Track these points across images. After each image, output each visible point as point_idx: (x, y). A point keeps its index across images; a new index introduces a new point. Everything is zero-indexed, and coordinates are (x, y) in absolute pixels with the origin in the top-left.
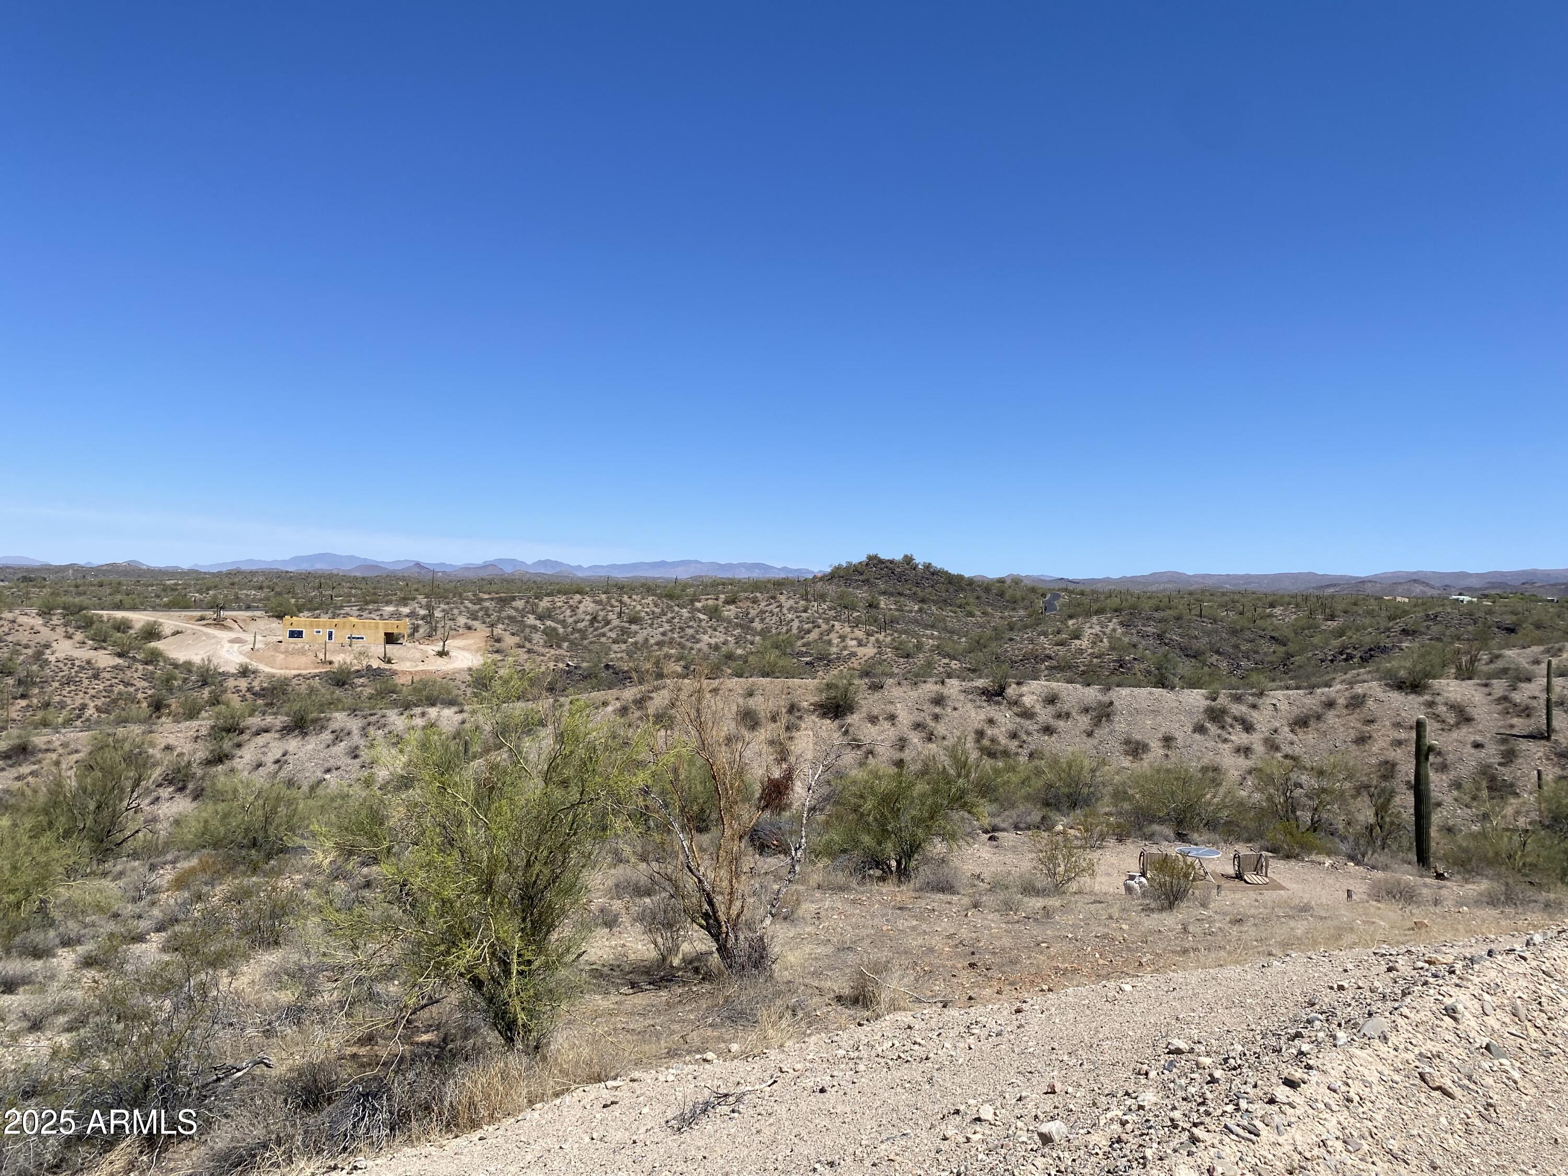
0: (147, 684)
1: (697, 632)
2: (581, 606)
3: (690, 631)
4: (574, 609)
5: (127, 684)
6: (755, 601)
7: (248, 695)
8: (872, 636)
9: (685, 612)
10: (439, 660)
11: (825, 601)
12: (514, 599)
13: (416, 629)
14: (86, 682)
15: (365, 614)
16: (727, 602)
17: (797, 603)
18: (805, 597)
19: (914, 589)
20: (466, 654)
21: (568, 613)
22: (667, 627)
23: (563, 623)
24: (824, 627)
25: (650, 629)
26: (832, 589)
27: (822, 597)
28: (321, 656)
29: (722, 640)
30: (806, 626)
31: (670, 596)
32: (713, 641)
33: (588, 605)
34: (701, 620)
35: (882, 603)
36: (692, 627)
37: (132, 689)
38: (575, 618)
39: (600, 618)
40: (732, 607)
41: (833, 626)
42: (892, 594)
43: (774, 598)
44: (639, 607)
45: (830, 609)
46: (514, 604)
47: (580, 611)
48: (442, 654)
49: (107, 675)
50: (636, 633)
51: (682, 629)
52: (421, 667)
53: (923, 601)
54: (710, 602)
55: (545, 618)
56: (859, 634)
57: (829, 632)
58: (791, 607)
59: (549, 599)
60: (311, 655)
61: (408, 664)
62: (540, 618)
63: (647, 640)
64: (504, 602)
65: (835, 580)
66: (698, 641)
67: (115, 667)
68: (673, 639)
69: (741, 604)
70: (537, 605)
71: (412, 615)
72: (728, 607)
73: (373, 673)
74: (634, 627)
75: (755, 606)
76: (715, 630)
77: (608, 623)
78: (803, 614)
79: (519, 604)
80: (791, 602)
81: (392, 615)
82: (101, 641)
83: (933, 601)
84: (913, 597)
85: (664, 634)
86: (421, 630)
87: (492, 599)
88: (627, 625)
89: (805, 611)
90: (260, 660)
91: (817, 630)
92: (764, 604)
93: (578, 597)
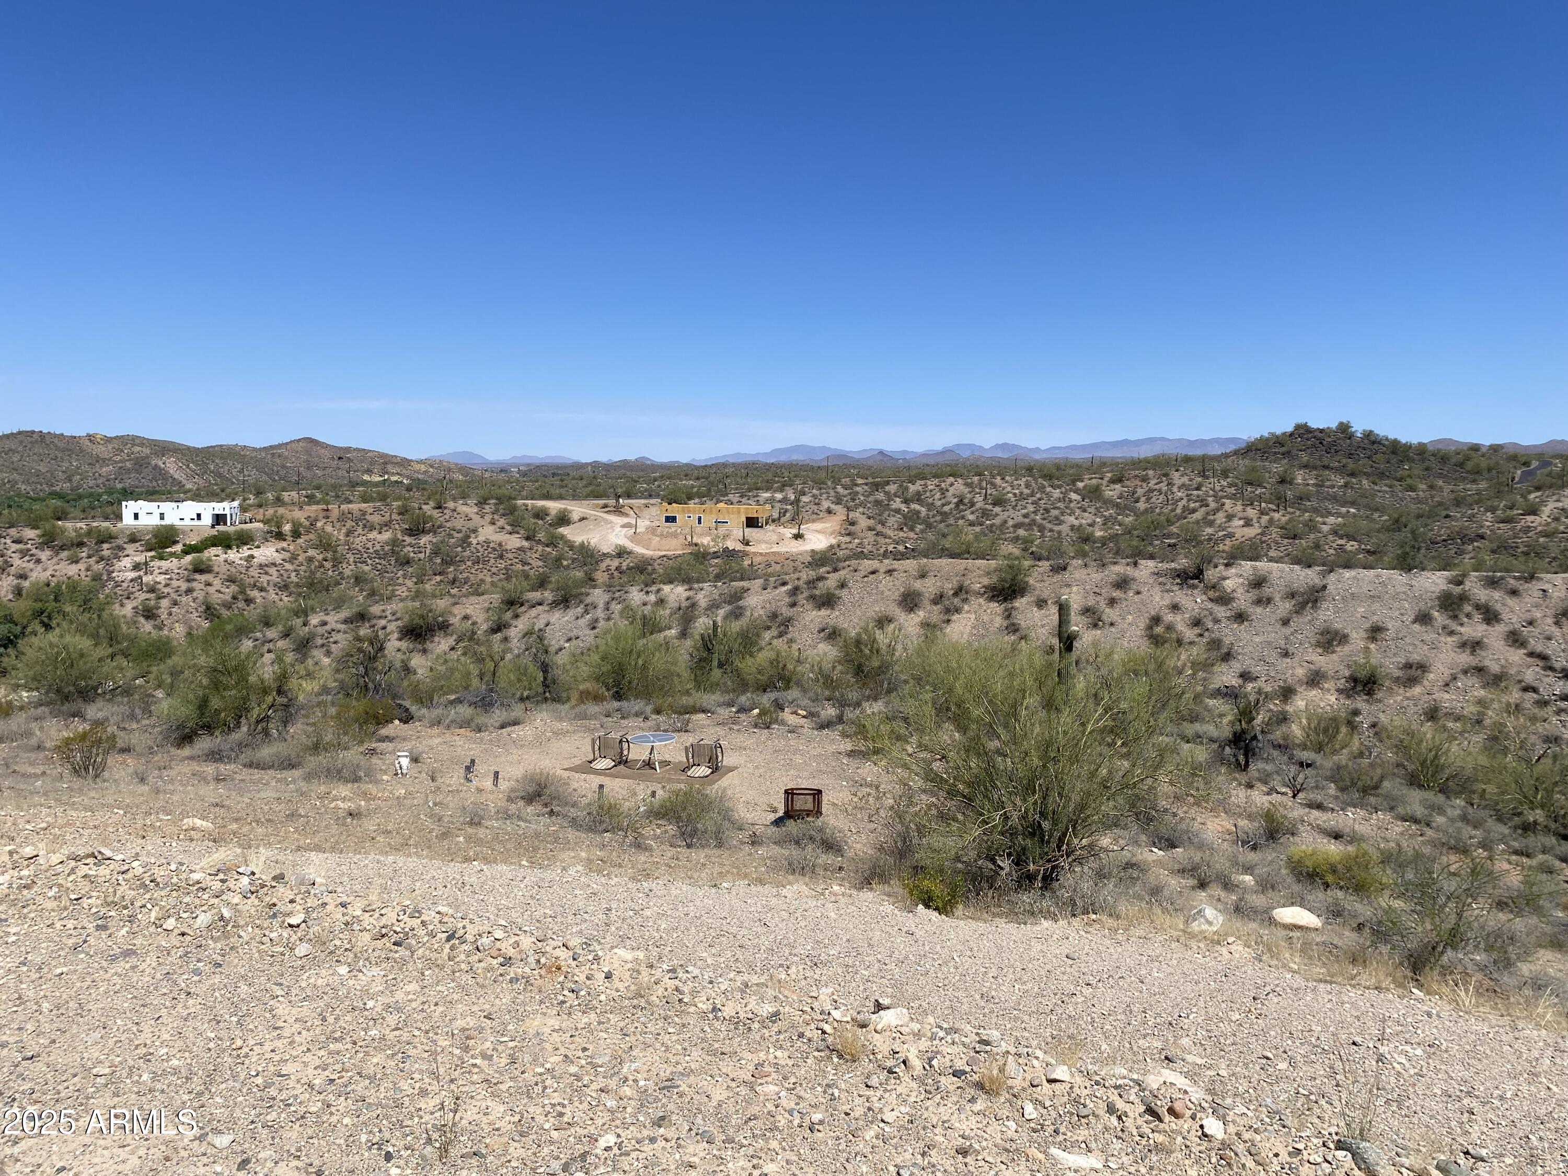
0: (540, 563)
1: (1062, 513)
2: (952, 490)
3: (1055, 513)
4: (943, 492)
5: (525, 563)
6: (1145, 479)
7: (616, 574)
8: (1267, 514)
9: (1057, 493)
10: (794, 543)
11: (1227, 477)
12: (888, 483)
13: (783, 513)
14: (492, 561)
15: (744, 500)
16: (1113, 481)
17: (1191, 480)
18: (1203, 475)
19: (1344, 461)
20: (821, 537)
21: (938, 496)
22: (1031, 508)
23: (930, 507)
24: (1213, 505)
25: (1011, 511)
26: (1243, 464)
27: (1225, 474)
28: (689, 539)
29: (1089, 521)
30: (1192, 505)
31: (1049, 477)
32: (1076, 523)
33: (958, 487)
34: (1071, 501)
35: (1300, 477)
36: (1058, 508)
37: (526, 568)
38: (943, 501)
39: (966, 501)
40: (1118, 486)
41: (1223, 505)
42: (1315, 468)
43: (1166, 475)
44: (1009, 489)
45: (1230, 485)
46: (887, 488)
47: (949, 494)
48: (798, 536)
49: (510, 556)
50: (997, 515)
51: (1047, 511)
52: (775, 549)
53: (1352, 474)
54: (1094, 481)
55: (912, 501)
56: (1251, 513)
57: (1215, 511)
58: (1183, 485)
59: (922, 482)
60: (682, 537)
61: (764, 546)
62: (906, 502)
63: (1006, 522)
64: (876, 487)
65: (1251, 454)
66: (1061, 523)
67: (519, 549)
68: (1034, 520)
69: (1128, 483)
70: (907, 488)
71: (784, 500)
72: (1113, 486)
73: (729, 554)
74: (997, 509)
75: (1144, 485)
76: (1085, 511)
77: (972, 504)
78: (1195, 492)
79: (892, 488)
80: (1185, 479)
81: (767, 501)
82: (516, 524)
83: (1365, 474)
84: (1340, 470)
85: (1025, 516)
86: (788, 515)
87: (866, 484)
88: (990, 507)
89: (1198, 489)
90: (638, 544)
91: (1204, 509)
92: (1153, 482)
93: (951, 479)
